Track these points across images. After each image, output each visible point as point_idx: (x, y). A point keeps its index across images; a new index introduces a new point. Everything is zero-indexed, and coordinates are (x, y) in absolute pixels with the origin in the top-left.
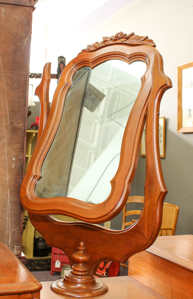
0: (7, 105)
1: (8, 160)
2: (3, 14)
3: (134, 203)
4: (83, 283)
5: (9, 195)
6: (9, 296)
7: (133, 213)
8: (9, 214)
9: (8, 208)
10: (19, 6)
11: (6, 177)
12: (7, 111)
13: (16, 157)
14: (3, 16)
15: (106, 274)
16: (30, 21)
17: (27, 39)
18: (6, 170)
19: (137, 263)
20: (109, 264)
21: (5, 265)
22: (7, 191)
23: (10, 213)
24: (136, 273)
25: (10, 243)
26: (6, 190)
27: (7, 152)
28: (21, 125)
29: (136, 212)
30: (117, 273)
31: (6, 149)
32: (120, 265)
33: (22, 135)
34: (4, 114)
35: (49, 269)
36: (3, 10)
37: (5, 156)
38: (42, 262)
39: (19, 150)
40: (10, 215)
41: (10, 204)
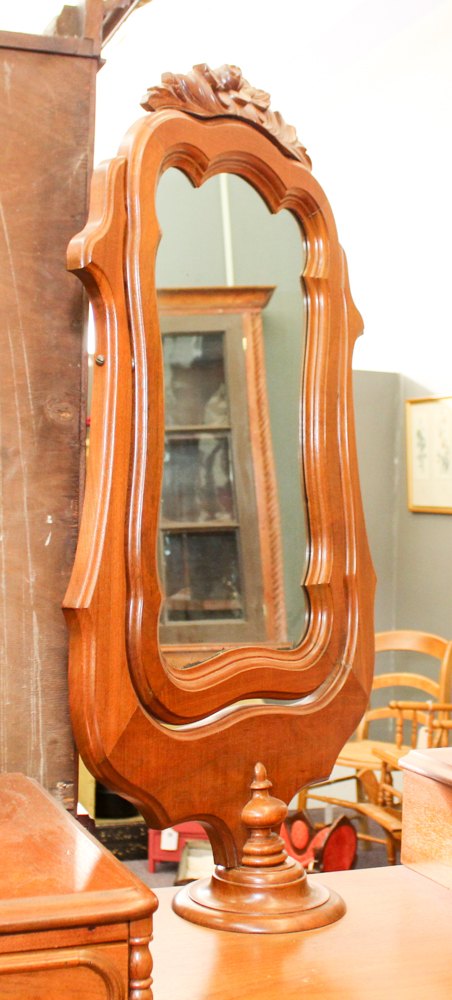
0: (25, 356)
1: (32, 523)
2: (7, 79)
3: (392, 653)
4: (271, 888)
5: (36, 630)
6: (60, 931)
7: (391, 683)
8: (37, 687)
9: (35, 670)
10: (57, 56)
11: (28, 577)
12: (25, 374)
13: (55, 512)
14: (8, 87)
15: (316, 866)
16: (88, 99)
17: (82, 157)
18: (27, 553)
19: (430, 826)
20: (323, 835)
21: (38, 839)
22: (32, 616)
23: (39, 684)
24: (426, 857)
25: (44, 775)
26: (26, 614)
27: (28, 498)
28: (68, 415)
29: (398, 679)
30: (347, 861)
31: (25, 489)
32: (357, 839)
33: (72, 448)
34: (18, 385)
35: (142, 855)
36: (7, 67)
37: (23, 511)
38: (122, 836)
39: (63, 494)
40: (40, 689)
41: (41, 658)
